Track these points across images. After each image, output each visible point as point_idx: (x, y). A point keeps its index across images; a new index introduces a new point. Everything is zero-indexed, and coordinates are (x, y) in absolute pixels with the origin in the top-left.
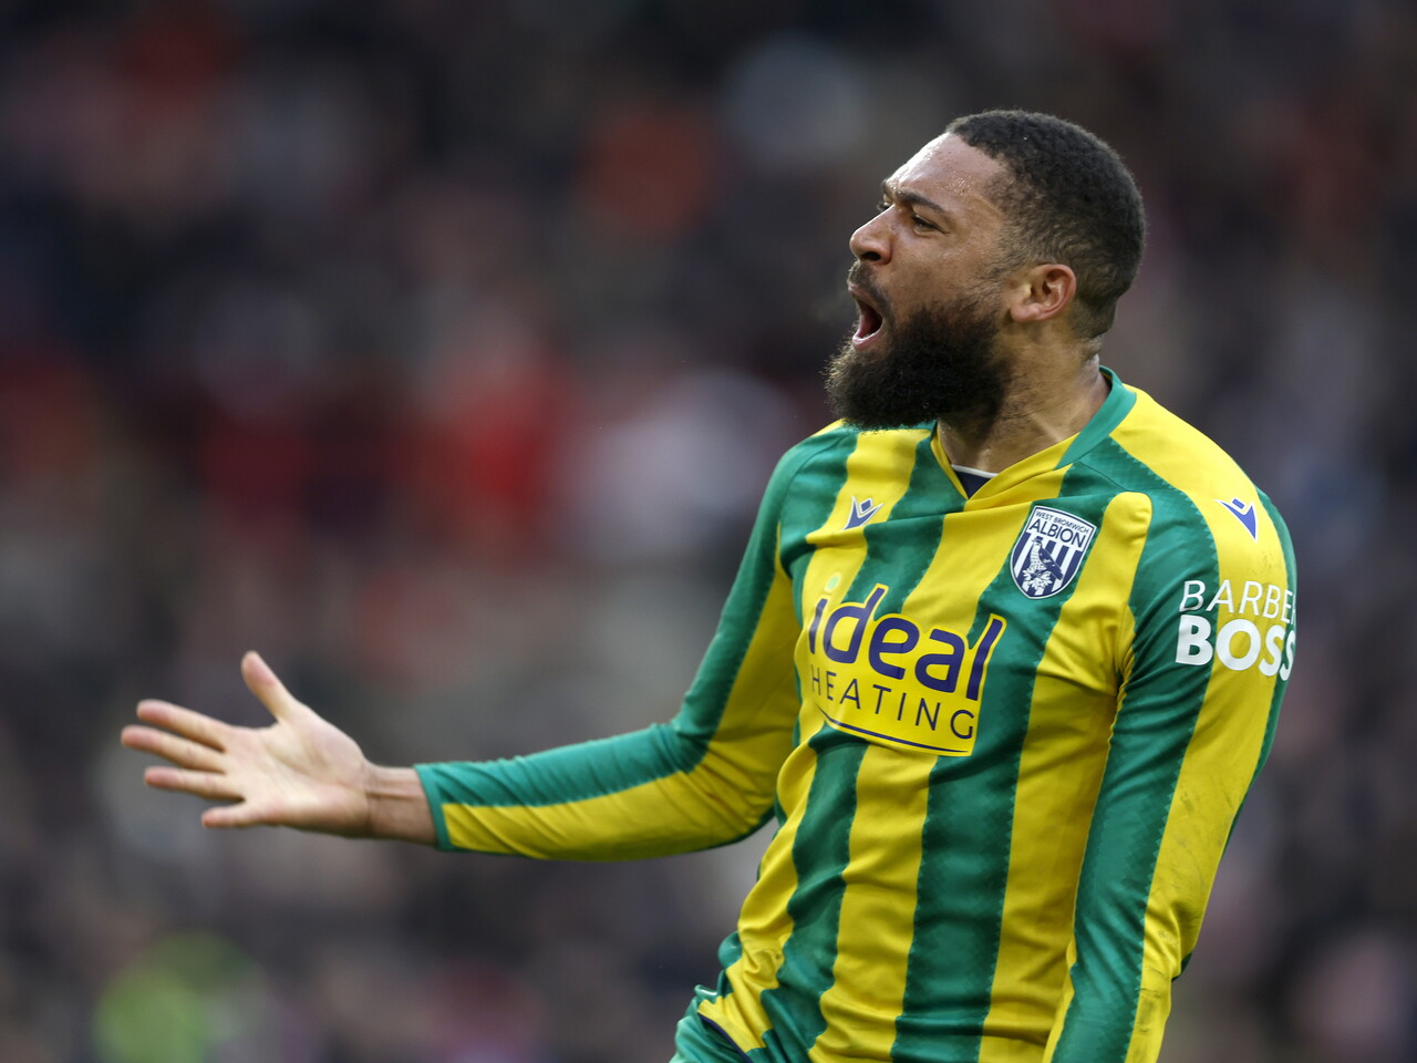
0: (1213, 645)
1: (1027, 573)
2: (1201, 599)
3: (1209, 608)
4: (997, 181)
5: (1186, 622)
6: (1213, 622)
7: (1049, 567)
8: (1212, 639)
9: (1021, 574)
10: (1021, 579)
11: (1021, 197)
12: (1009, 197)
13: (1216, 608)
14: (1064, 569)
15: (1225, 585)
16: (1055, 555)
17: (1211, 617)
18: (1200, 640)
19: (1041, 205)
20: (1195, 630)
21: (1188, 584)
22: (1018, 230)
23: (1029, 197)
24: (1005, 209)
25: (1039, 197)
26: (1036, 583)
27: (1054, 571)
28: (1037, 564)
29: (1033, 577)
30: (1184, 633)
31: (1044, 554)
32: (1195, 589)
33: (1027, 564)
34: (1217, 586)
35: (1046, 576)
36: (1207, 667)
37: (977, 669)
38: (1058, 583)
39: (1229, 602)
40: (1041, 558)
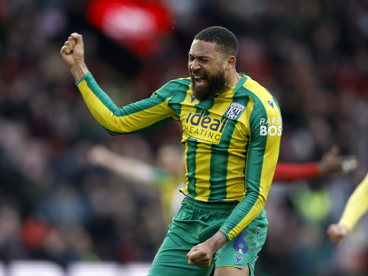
0: (267, 131)
1: (230, 114)
2: (264, 122)
3: (266, 124)
4: (216, 47)
5: (262, 127)
6: (267, 127)
7: (234, 113)
8: (267, 130)
9: (229, 114)
10: (228, 115)
11: (221, 48)
12: (219, 49)
13: (267, 124)
14: (238, 114)
15: (269, 119)
16: (236, 111)
17: (267, 126)
18: (265, 131)
19: (225, 47)
20: (263, 129)
21: (261, 119)
22: (222, 54)
23: (222, 47)
24: (219, 52)
25: (223, 46)
26: (231, 116)
27: (236, 114)
28: (232, 112)
29: (231, 115)
30: (261, 129)
31: (234, 111)
32: (263, 120)
33: (230, 112)
34: (267, 119)
35: (234, 115)
36: (266, 136)
37: (223, 127)
38: (236, 116)
39: (270, 122)
40: (233, 112)
